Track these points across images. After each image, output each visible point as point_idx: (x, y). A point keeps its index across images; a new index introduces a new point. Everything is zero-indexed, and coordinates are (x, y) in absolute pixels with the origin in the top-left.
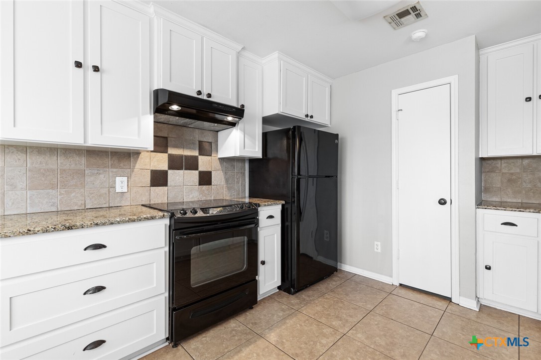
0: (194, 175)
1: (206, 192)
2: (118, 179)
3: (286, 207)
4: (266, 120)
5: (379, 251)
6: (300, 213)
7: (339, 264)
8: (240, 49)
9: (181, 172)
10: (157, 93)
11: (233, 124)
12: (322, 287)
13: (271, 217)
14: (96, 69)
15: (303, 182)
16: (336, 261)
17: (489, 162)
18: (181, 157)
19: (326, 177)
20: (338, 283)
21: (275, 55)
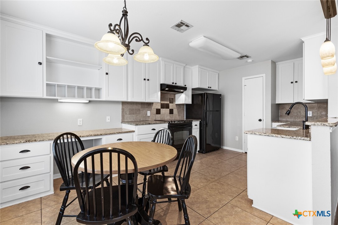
0: (168, 111)
1: (172, 117)
2: (148, 112)
3: (201, 122)
4: (193, 89)
5: (238, 140)
6: (206, 124)
7: (221, 146)
8: (185, 65)
9: (164, 109)
10: (161, 85)
11: (182, 92)
12: (215, 152)
13: (196, 125)
14: (148, 80)
15: (208, 113)
16: (220, 145)
17: (282, 105)
18: (164, 104)
19: (217, 111)
20: (221, 152)
21: (197, 66)
